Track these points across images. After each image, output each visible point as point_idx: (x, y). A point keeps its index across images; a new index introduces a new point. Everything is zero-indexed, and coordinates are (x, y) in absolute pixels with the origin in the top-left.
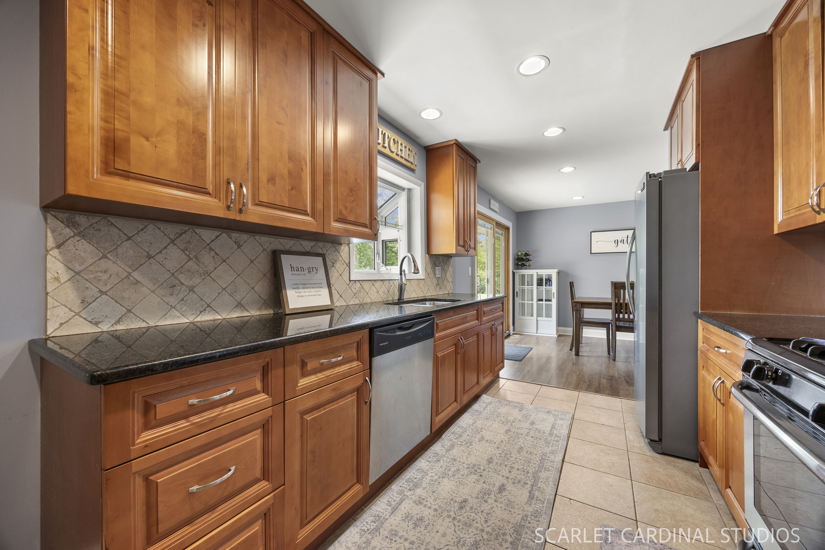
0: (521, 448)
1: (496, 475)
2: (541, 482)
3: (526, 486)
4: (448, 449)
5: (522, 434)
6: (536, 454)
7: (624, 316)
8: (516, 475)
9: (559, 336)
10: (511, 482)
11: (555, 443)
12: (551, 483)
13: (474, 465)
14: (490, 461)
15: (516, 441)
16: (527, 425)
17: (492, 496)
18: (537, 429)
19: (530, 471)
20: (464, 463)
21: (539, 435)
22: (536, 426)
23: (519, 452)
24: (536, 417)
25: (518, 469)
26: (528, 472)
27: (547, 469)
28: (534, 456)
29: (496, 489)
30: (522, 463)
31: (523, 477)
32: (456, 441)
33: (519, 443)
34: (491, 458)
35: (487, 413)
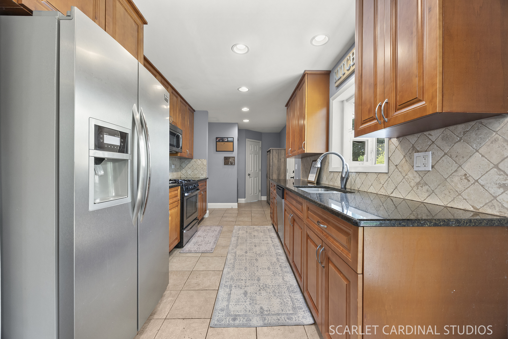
0: (246, 270)
23: (246, 268)
25: (243, 260)
28: (238, 268)
34: (257, 261)
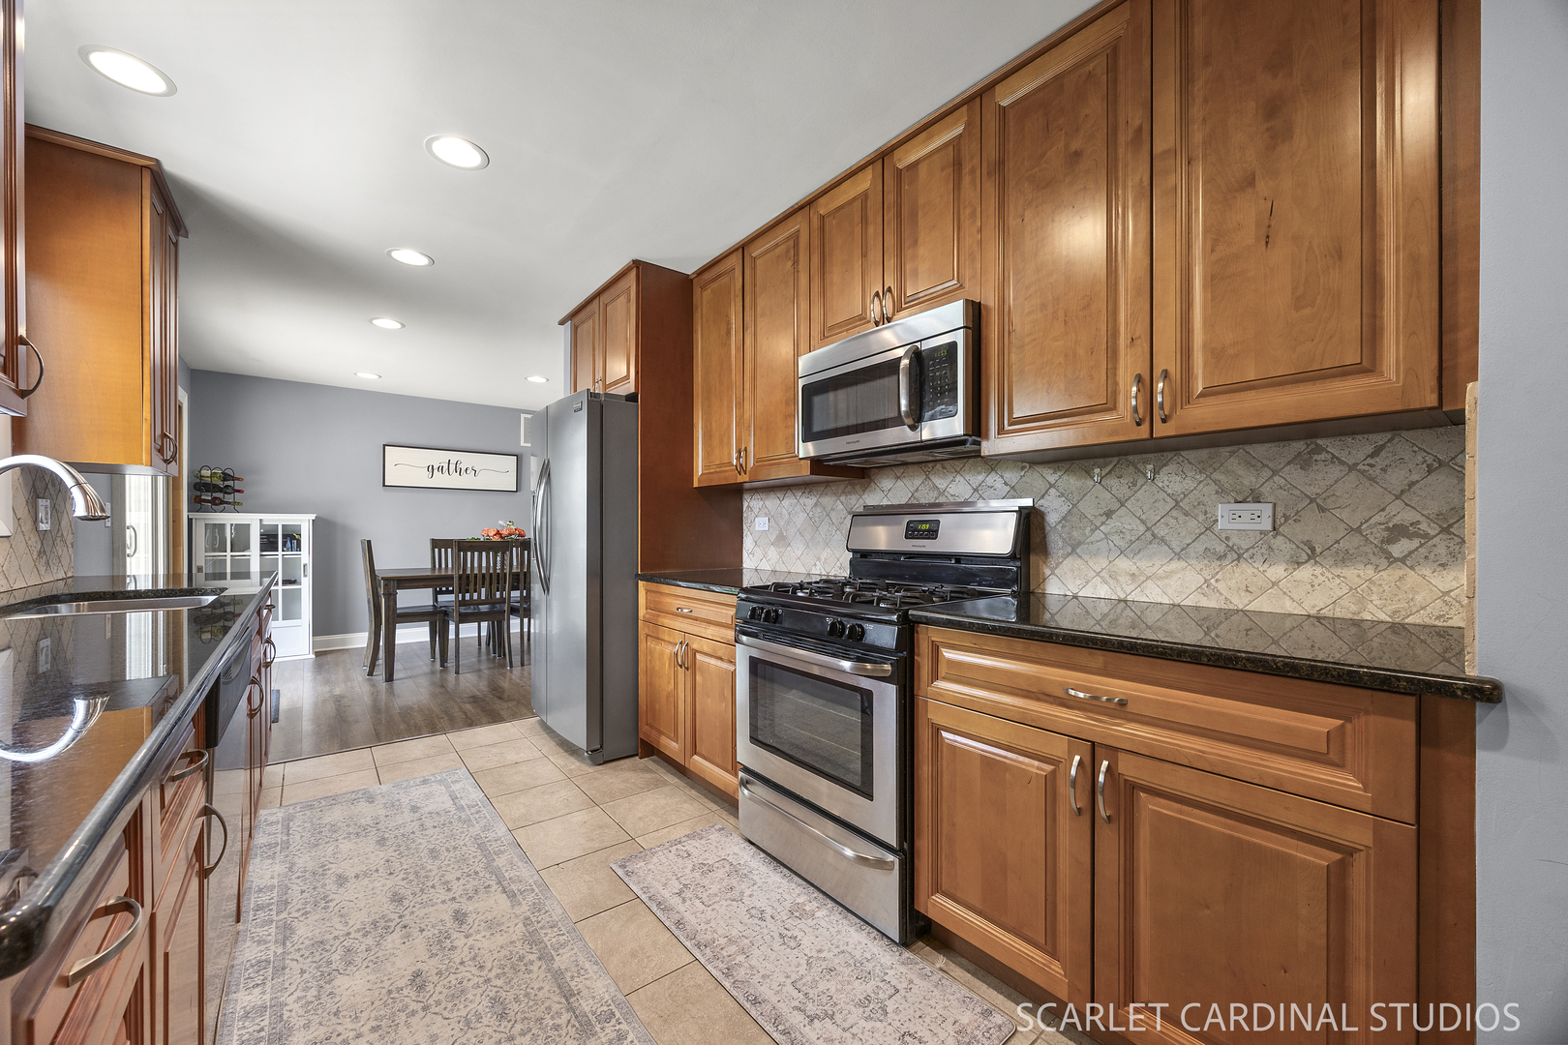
0: (432, 851)
1: (431, 909)
2: (507, 871)
3: (493, 889)
4: (280, 937)
5: (413, 833)
6: (465, 845)
7: (471, 597)
8: (461, 887)
9: (318, 654)
10: (463, 900)
11: (477, 816)
12: (520, 864)
13: (374, 923)
14: (397, 899)
15: (413, 846)
16: (407, 816)
17: (455, 935)
18: (430, 813)
19: (478, 869)
20: (349, 934)
21: (443, 818)
22: (425, 809)
23: (435, 858)
24: (410, 798)
25: (458, 879)
26: (476, 873)
27: (499, 853)
28: (464, 848)
29: (450, 923)
30: (456, 868)
31: (475, 883)
32: (284, 915)
33: (422, 847)
34: (395, 894)
35: (302, 837)
